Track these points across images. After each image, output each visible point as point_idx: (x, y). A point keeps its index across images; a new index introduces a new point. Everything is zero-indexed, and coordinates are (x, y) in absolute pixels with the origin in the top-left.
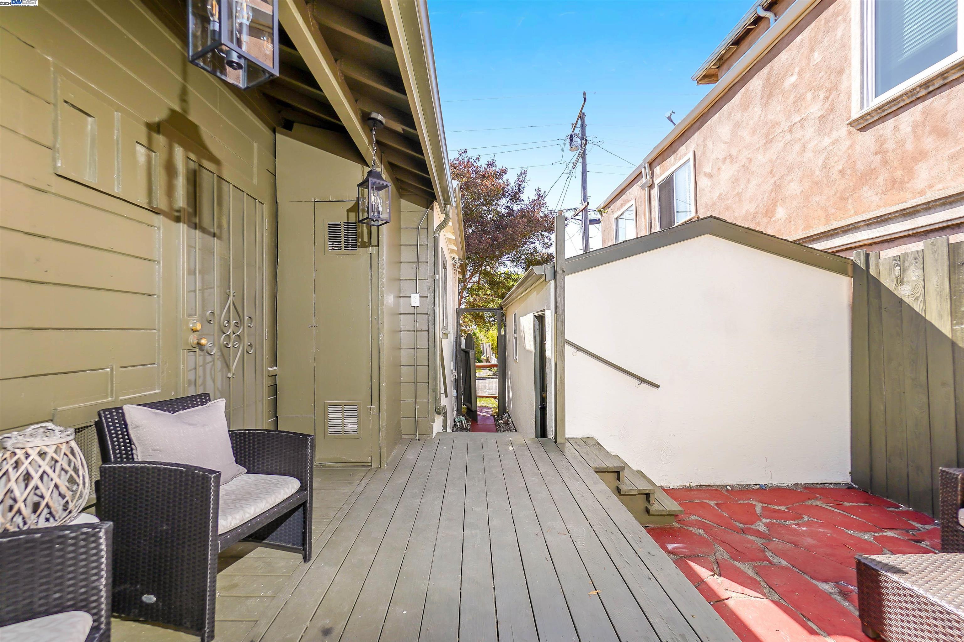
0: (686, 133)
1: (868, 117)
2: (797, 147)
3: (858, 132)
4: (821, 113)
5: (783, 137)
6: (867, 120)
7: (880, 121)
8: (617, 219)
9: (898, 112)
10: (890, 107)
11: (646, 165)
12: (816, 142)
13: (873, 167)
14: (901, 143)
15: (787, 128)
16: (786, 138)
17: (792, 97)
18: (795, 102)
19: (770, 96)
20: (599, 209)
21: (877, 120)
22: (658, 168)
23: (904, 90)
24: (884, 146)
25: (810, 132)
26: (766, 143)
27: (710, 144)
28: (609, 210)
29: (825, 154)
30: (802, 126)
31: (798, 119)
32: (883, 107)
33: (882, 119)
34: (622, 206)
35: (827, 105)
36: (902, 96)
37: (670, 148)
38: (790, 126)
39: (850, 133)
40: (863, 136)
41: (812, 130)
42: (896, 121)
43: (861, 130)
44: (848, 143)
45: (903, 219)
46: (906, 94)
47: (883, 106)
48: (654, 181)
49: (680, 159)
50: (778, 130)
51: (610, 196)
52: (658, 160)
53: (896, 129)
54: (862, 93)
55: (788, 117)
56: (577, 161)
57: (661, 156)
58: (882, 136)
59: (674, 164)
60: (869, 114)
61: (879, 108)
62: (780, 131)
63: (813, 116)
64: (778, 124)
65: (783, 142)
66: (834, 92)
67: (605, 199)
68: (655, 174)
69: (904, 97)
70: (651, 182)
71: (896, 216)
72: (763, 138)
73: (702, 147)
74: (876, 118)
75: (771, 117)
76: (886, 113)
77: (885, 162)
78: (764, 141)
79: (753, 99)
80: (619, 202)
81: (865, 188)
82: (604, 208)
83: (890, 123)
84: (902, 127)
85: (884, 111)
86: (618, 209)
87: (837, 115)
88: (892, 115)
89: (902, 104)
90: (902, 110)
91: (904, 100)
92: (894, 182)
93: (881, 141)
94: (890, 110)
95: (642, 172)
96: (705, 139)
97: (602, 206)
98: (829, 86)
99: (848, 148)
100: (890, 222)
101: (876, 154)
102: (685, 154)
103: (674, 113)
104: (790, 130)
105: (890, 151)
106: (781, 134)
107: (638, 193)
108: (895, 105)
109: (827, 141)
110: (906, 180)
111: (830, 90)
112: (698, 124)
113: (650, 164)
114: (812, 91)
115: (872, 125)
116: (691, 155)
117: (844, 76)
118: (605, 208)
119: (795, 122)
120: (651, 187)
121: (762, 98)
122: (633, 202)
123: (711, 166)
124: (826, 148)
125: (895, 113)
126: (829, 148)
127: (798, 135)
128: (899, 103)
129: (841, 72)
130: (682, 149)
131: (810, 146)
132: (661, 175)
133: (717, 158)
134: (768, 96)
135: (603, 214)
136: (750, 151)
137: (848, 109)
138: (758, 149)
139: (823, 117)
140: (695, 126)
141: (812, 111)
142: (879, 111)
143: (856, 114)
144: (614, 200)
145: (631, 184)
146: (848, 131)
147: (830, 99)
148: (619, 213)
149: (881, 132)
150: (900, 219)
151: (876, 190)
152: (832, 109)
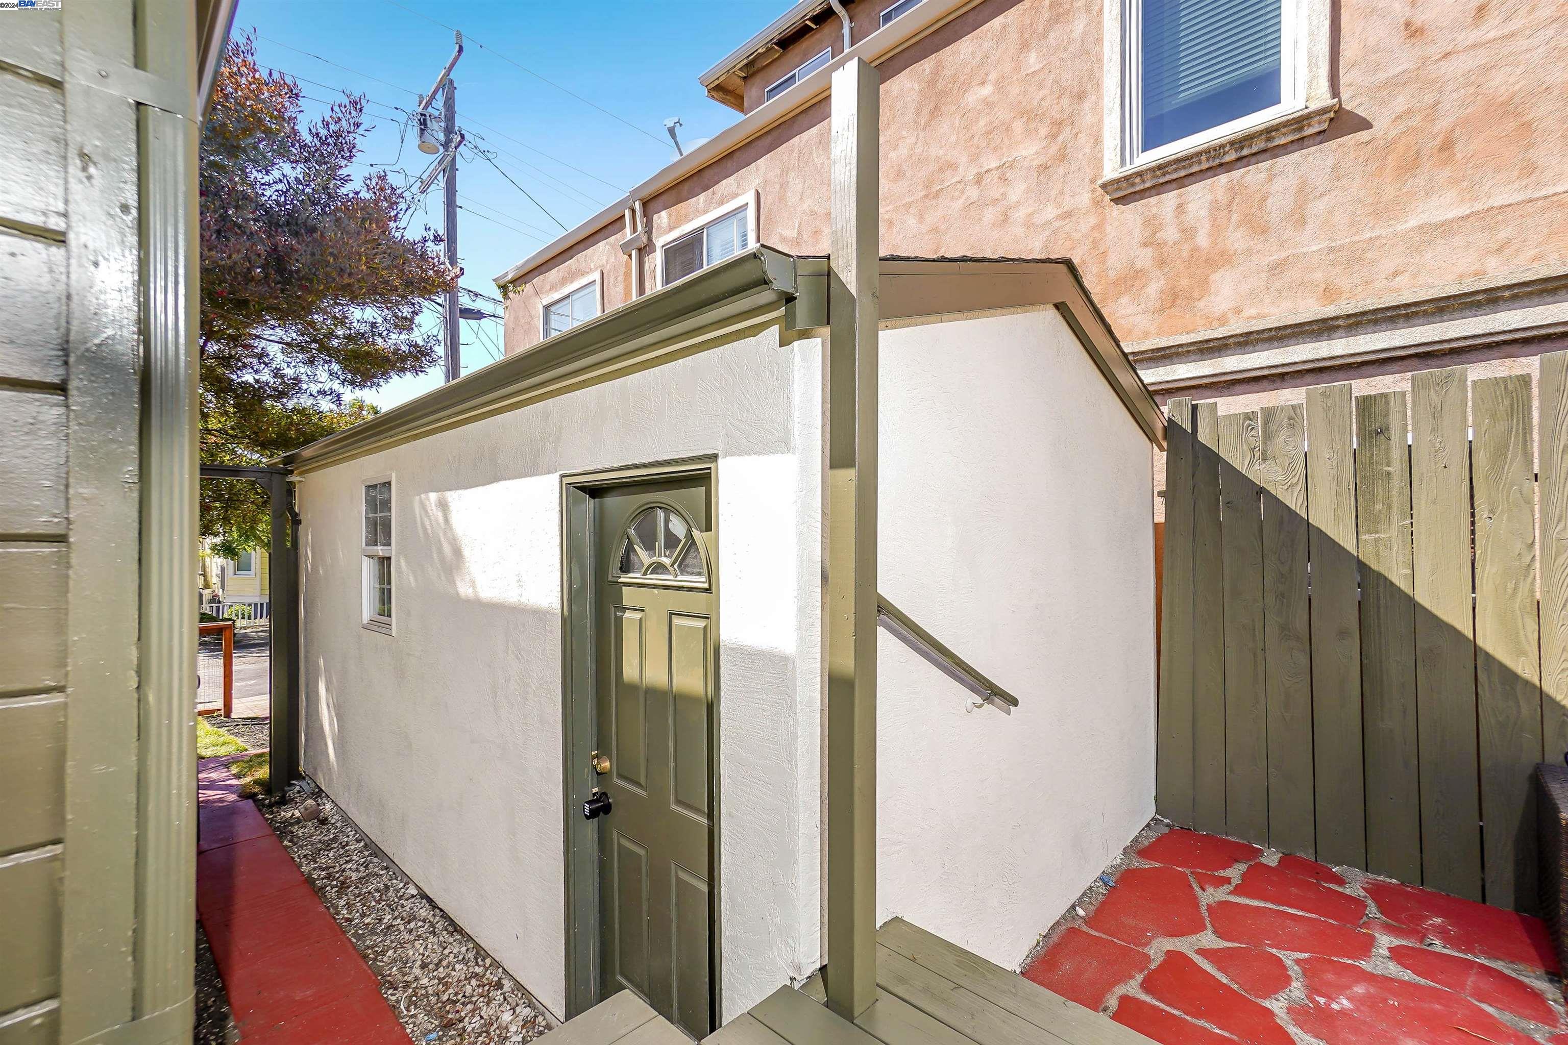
0: (738, 154)
1: (1138, 180)
2: (990, 215)
3: (1112, 203)
4: (1042, 160)
5: (962, 192)
6: (1133, 185)
7: (1153, 191)
8: (547, 308)
9: (1186, 181)
10: (1176, 170)
11: (637, 203)
12: (1030, 210)
13: (1139, 265)
14: (1188, 232)
15: (970, 177)
16: (968, 193)
17: (982, 123)
18: (988, 133)
19: (936, 112)
20: (502, 282)
21: (1149, 188)
22: (664, 214)
23: (1207, 145)
24: (1158, 235)
25: (1016, 191)
26: (926, 196)
27: (795, 185)
28: (528, 288)
29: (1047, 233)
30: (1003, 179)
31: (994, 164)
32: (1166, 167)
33: (1158, 189)
34: (564, 281)
35: (1053, 149)
36: (1199, 154)
37: (695, 178)
38: (978, 174)
39: (1097, 203)
40: (1120, 211)
41: (1024, 186)
42: (1180, 196)
43: (1117, 201)
44: (1093, 220)
45: (1198, 357)
46: (1207, 151)
47: (1169, 164)
48: (654, 239)
49: (721, 203)
50: (951, 179)
51: (534, 258)
52: (664, 197)
53: (1180, 208)
54: (1123, 139)
55: (974, 158)
56: (433, 178)
57: (674, 192)
58: (1154, 216)
59: (705, 212)
60: (1140, 174)
61: (1159, 167)
62: (954, 180)
63: (1026, 164)
64: (952, 166)
65: (961, 201)
66: (1068, 129)
67: (520, 262)
68: (655, 225)
69: (1203, 158)
70: (645, 240)
71: (1188, 352)
72: (920, 188)
73: (778, 186)
74: (1148, 185)
75: (935, 151)
76: (1168, 178)
77: (1161, 262)
78: (923, 193)
79: (899, 114)
80: (554, 274)
81: (1124, 300)
82: (512, 282)
83: (1170, 199)
84: (1192, 207)
85: (1164, 175)
86: (553, 288)
87: (1073, 168)
88: (1174, 185)
89: (1195, 168)
90: (1193, 179)
91: (1200, 162)
92: (1175, 296)
93: (1152, 224)
94: (1175, 176)
95: (624, 215)
96: (785, 172)
97: (510, 277)
98: (1058, 116)
99: (1093, 228)
100: (1175, 360)
101: (1145, 245)
102: (735, 196)
103: (681, 125)
104: (979, 180)
105: (1171, 243)
106: (959, 185)
107: (608, 259)
108: (1184, 167)
109: (1050, 212)
110: (1196, 295)
111: (1058, 125)
112: (768, 140)
113: (645, 204)
114: (1024, 119)
115: (1137, 196)
116: (749, 198)
117: (1087, 105)
118: (517, 283)
119: (989, 167)
120: (644, 250)
121: (918, 113)
122: (596, 276)
123: (797, 225)
124: (1049, 223)
125: (1180, 183)
126: (1057, 224)
127: (995, 192)
128: (1191, 165)
129: (1081, 96)
130: (727, 184)
131: (1019, 215)
132: (671, 229)
133: (813, 213)
134: (932, 113)
135: (511, 295)
136: (891, 207)
137: (1097, 162)
138: (908, 206)
139: (1046, 168)
140: (760, 143)
141: (1024, 153)
142: (1158, 173)
143: (1111, 170)
144: (544, 268)
145: (591, 240)
146: (1094, 199)
147: (1060, 138)
148: (557, 296)
149: (1154, 210)
150: (1193, 357)
151: (1142, 306)
152: (1063, 156)
